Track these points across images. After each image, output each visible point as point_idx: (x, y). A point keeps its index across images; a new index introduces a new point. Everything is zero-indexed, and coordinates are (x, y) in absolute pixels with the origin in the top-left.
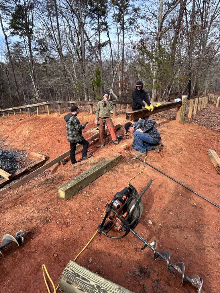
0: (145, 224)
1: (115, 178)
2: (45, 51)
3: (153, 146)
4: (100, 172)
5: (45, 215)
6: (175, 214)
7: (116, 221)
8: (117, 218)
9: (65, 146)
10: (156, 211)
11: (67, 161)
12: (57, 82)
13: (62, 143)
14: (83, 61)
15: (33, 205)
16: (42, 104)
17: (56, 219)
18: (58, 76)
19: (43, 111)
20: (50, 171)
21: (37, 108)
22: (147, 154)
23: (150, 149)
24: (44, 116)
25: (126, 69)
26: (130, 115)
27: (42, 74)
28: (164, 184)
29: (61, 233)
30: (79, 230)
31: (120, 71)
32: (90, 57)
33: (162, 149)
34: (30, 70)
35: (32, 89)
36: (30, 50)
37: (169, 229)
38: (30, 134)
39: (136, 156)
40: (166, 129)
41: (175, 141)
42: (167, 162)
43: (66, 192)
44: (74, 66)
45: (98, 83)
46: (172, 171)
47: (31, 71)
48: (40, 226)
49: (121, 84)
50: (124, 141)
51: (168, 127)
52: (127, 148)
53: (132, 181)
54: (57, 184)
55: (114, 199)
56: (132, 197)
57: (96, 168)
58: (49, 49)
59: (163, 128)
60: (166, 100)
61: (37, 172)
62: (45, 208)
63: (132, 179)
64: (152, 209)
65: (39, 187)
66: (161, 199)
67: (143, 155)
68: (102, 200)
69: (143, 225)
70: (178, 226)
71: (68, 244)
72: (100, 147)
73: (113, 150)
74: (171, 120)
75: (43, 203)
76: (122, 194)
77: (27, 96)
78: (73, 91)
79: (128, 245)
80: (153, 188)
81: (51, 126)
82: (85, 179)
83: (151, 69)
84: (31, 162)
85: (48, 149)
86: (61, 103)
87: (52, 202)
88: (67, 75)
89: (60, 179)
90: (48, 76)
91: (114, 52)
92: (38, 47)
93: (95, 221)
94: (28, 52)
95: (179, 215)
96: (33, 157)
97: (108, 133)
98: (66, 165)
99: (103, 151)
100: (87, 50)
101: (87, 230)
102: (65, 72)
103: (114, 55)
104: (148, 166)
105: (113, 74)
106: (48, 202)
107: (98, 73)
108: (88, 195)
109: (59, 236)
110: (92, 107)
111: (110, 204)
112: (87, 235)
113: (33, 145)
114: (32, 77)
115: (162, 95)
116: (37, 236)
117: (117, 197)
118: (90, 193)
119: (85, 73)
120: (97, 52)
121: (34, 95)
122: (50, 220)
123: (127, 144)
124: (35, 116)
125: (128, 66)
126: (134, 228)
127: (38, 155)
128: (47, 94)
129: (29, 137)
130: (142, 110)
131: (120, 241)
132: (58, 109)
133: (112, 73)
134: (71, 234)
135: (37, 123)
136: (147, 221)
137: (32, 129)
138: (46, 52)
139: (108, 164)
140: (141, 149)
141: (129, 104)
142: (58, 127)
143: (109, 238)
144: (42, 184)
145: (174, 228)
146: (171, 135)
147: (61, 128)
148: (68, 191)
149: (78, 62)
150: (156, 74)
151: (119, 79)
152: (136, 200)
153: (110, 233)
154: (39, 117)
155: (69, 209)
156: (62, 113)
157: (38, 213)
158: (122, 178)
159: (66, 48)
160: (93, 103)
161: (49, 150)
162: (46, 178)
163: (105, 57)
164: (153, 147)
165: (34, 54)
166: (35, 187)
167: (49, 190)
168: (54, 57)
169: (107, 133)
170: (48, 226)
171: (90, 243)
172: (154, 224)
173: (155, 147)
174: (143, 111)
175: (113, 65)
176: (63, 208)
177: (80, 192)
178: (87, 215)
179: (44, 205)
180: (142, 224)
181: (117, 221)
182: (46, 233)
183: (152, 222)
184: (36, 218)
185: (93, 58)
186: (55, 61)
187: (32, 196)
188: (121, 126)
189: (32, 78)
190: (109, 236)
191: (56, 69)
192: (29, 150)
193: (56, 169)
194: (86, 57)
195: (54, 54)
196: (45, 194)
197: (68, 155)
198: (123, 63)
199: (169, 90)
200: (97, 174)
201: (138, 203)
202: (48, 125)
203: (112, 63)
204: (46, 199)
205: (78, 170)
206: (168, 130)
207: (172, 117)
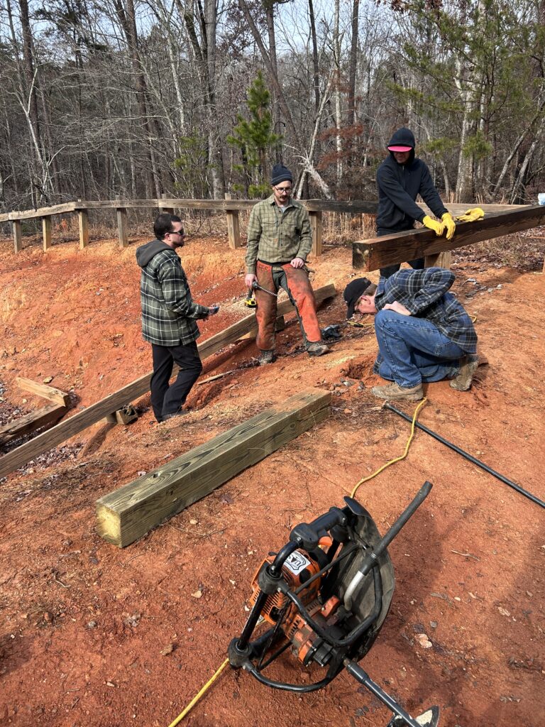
0: (406, 648)
1: (303, 475)
2: (76, 22)
3: (449, 366)
4: (252, 452)
5: (49, 595)
6: (520, 615)
7: (296, 628)
8: (298, 617)
9: (134, 360)
10: (446, 600)
11: (140, 411)
12: (115, 133)
13: (125, 348)
14: (210, 57)
15: (10, 559)
16: (61, 208)
17: (86, 612)
18: (118, 110)
19: (65, 234)
20: (79, 446)
21: (44, 222)
22: (425, 395)
23: (437, 377)
24: (66, 251)
25: (366, 85)
26: (367, 252)
27: (64, 104)
28: (483, 505)
29: (98, 661)
30: (163, 653)
31: (340, 90)
32: (235, 42)
33: (485, 377)
34: (24, 89)
35: (29, 155)
36: (25, 19)
37: (494, 671)
38: (17, 316)
39: (384, 399)
40: (503, 306)
41: (534, 350)
42: (498, 424)
43: (125, 517)
44: (174, 75)
45: (258, 137)
46: (518, 457)
47: (25, 92)
48: (28, 633)
49: (341, 137)
50: (344, 345)
51: (509, 296)
52: (353, 372)
53: (362, 488)
54: (95, 490)
55: (287, 545)
56: (356, 542)
57: (236, 436)
58: (90, 12)
59: (491, 301)
60: (508, 197)
61: (34, 447)
62: (48, 572)
63: (363, 480)
64: (434, 595)
65: (36, 496)
66: (467, 558)
67: (412, 398)
68: (250, 553)
69: (397, 649)
70: (527, 660)
71: (122, 702)
72: (258, 364)
73: (303, 375)
74: (522, 273)
75: (44, 553)
76: (318, 532)
77: (11, 179)
78: (170, 164)
79: (337, 718)
80: (441, 519)
81: (90, 285)
82: (194, 475)
83: (458, 83)
84: (14, 413)
85: (78, 367)
86: (125, 206)
87: (76, 552)
88: (152, 107)
89: (108, 471)
90: (86, 110)
91: (324, 22)
92: (52, 7)
93: (223, 625)
94: (18, 26)
95: (534, 621)
96: (23, 394)
97: (287, 318)
98: (134, 426)
99: (268, 379)
100: (224, 18)
101: (191, 655)
102: (144, 96)
103: (320, 34)
104: (426, 436)
105: (317, 104)
106: (62, 552)
107: (261, 99)
108: (203, 532)
109: (92, 672)
110: (236, 222)
111: (274, 564)
112: (191, 671)
113: (24, 354)
114: (27, 113)
115: (494, 180)
116: (16, 667)
117: (299, 539)
118: (211, 526)
119: (216, 100)
120: (261, 22)
121: (33, 177)
122: (63, 615)
123: (352, 357)
124: (34, 252)
125: (372, 73)
126: (360, 658)
127: (40, 389)
128: (80, 175)
129: (13, 326)
130: (411, 233)
131: (309, 701)
132: (116, 227)
133: (313, 99)
134: (135, 665)
135: (40, 277)
136: (412, 633)
137: (23, 296)
138: (80, 24)
139: (280, 423)
140: (401, 375)
141: (367, 211)
142: (112, 292)
143: (268, 689)
144: (44, 488)
145: (512, 670)
146: (520, 325)
147: (124, 297)
148: (133, 517)
149: (191, 61)
150: (476, 102)
151: (338, 121)
152: (368, 555)
153: (274, 670)
154: (49, 257)
155: (134, 579)
156: (130, 243)
157: (23, 586)
158: (327, 477)
159: (150, 11)
160: (238, 207)
161: (79, 372)
162: (60, 469)
163: (290, 41)
164: (447, 370)
165: (38, 33)
166: (19, 499)
167: (69, 509)
168: (107, 42)
169: (285, 316)
170: (57, 634)
171: (199, 701)
172: (437, 648)
173: (456, 370)
174: (417, 236)
175: (316, 69)
176: (113, 573)
177: (174, 519)
178: (195, 601)
179: (48, 561)
180: (391, 645)
181: (300, 626)
182: (45, 657)
183: (430, 640)
184: (17, 605)
185: (244, 44)
186: (110, 57)
187: (8, 527)
188: (337, 294)
189: (27, 116)
190: (269, 680)
191: (112, 85)
192: (10, 370)
193: (100, 438)
194: (219, 40)
195: (107, 29)
196: (52, 522)
197: (145, 391)
198: (356, 62)
199: (521, 161)
200: (239, 460)
201: (375, 565)
202: (80, 283)
203: (315, 61)
204: (55, 542)
205: (175, 443)
206: (509, 307)
207: (526, 263)
